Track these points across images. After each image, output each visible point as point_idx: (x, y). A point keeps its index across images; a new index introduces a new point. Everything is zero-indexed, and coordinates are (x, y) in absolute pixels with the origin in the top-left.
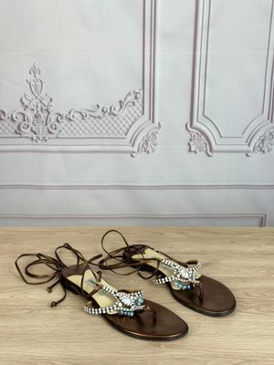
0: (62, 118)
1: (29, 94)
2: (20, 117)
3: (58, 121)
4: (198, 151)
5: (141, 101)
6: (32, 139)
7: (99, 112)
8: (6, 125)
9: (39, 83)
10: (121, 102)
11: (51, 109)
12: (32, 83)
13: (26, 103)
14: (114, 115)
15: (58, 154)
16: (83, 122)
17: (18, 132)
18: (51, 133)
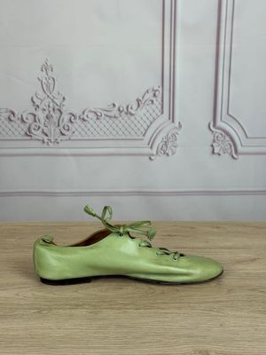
0: (75, 118)
1: (40, 93)
2: (31, 117)
3: (71, 121)
4: (222, 153)
5: (160, 100)
6: (43, 141)
7: (115, 112)
8: (16, 126)
9: (51, 81)
10: (138, 101)
11: (63, 109)
12: (44, 81)
13: (37, 102)
14: (132, 114)
15: (71, 158)
16: (98, 122)
17: (28, 134)
18: (63, 134)
